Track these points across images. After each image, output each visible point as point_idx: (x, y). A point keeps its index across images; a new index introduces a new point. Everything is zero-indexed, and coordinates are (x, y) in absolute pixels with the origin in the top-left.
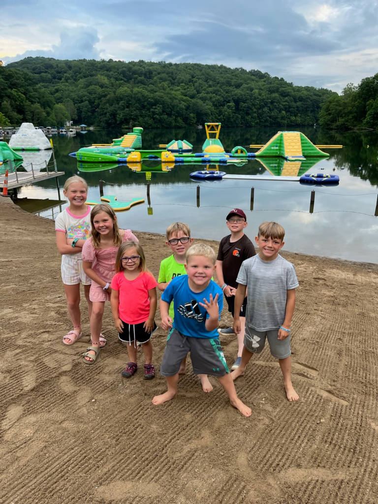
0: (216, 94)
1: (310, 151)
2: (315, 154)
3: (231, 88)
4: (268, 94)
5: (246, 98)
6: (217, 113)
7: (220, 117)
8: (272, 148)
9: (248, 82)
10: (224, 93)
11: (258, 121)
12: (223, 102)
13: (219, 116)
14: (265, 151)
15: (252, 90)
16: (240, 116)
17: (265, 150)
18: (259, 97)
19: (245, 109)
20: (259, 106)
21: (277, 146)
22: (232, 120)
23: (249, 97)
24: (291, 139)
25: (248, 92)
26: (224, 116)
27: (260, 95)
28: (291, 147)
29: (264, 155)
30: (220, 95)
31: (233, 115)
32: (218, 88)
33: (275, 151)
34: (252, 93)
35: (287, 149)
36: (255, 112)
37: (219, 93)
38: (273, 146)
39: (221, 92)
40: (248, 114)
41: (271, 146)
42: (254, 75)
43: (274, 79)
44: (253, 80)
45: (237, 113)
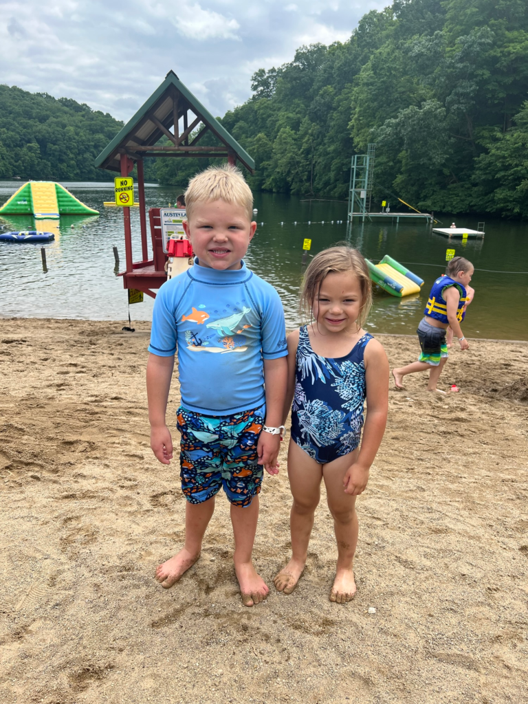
0: (8, 129)
1: (72, 208)
2: (80, 212)
3: (31, 122)
4: (89, 134)
5: (56, 137)
6: (12, 158)
7: (17, 164)
8: (19, 203)
9: (58, 114)
10: (21, 128)
11: (78, 171)
12: (20, 141)
13: (16, 162)
14: (8, 207)
15: (64, 126)
16: (49, 164)
17: (8, 205)
18: (76, 137)
19: (57, 153)
20: (77, 150)
21: (25, 201)
22: (38, 169)
23: (60, 136)
24: (42, 191)
25: (58, 129)
26: (23, 162)
27: (77, 134)
28: (42, 202)
29: (9, 212)
30: (13, 131)
31: (39, 162)
32: (10, 120)
33: (22, 207)
34: (65, 130)
35: (37, 204)
36: (72, 159)
37: (12, 127)
38: (20, 200)
39: (15, 126)
40: (61, 161)
41: (17, 201)
42: (67, 106)
43: (97, 114)
44: (66, 113)
45: (44, 159)
